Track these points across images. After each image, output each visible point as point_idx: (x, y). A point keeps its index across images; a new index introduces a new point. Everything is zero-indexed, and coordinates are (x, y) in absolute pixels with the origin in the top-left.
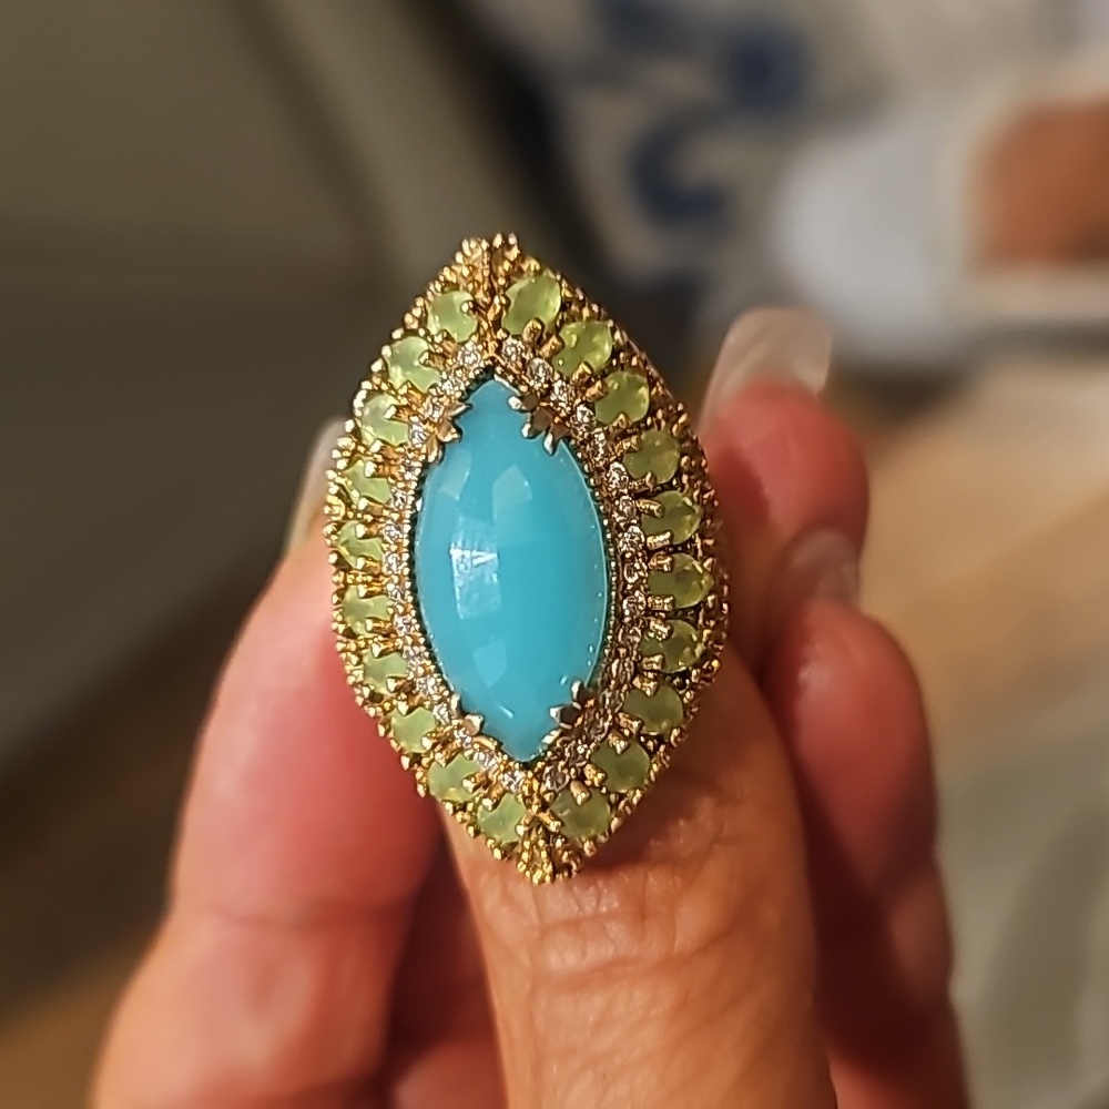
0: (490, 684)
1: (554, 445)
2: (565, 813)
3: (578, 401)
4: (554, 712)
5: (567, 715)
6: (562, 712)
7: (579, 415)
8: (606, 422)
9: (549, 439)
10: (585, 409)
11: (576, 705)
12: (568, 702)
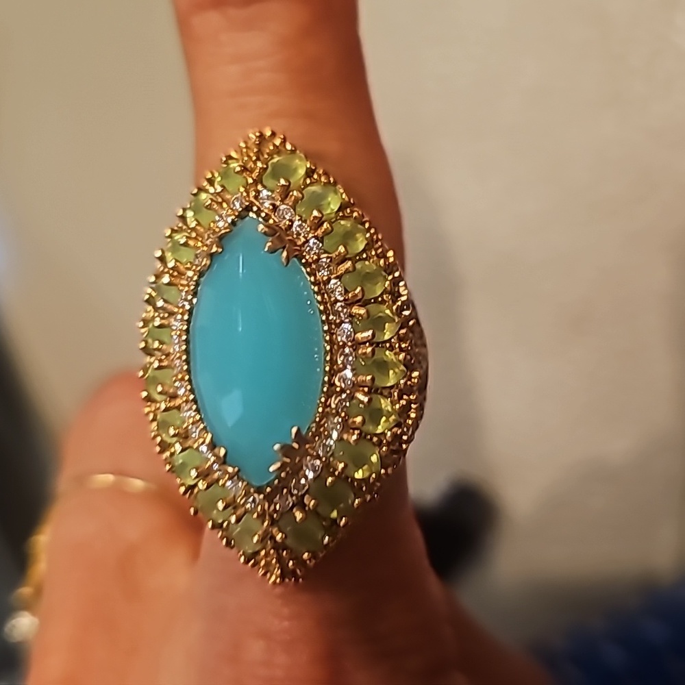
0: (230, 423)
1: (288, 258)
2: (288, 529)
3: (311, 235)
4: (277, 447)
5: (287, 450)
6: (282, 448)
7: (311, 244)
8: (330, 251)
9: (285, 254)
10: (316, 241)
11: (296, 445)
12: (289, 442)
